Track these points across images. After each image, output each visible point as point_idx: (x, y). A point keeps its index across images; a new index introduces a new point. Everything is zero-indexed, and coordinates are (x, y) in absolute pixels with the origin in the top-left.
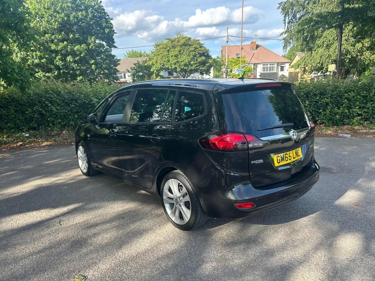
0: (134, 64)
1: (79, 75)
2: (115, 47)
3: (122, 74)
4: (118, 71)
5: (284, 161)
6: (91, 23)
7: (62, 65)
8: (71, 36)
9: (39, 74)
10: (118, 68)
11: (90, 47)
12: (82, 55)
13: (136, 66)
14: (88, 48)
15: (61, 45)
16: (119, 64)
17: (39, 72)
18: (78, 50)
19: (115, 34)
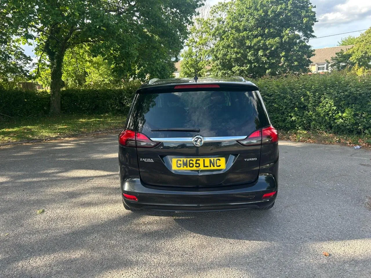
0: (336, 54)
1: (268, 69)
2: (314, 36)
3: (324, 65)
4: (311, 62)
5: (187, 167)
6: (289, 15)
7: (254, 60)
8: (267, 31)
9: (235, 68)
10: (311, 59)
11: (283, 40)
12: (273, 49)
13: (338, 55)
14: (282, 41)
15: (255, 40)
16: (314, 55)
17: (235, 66)
18: (269, 44)
19: (315, 23)
